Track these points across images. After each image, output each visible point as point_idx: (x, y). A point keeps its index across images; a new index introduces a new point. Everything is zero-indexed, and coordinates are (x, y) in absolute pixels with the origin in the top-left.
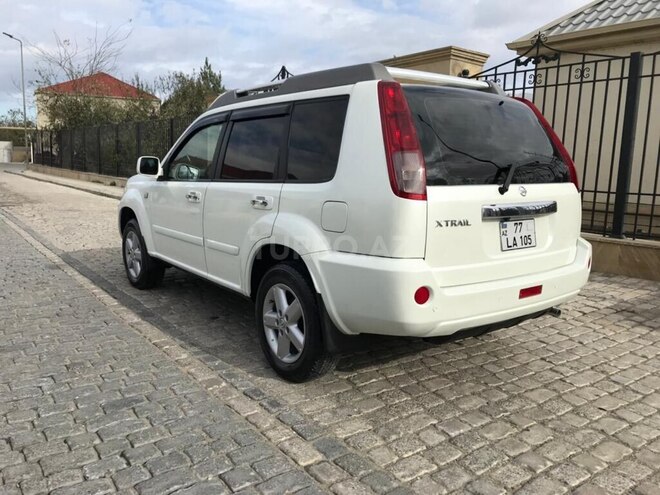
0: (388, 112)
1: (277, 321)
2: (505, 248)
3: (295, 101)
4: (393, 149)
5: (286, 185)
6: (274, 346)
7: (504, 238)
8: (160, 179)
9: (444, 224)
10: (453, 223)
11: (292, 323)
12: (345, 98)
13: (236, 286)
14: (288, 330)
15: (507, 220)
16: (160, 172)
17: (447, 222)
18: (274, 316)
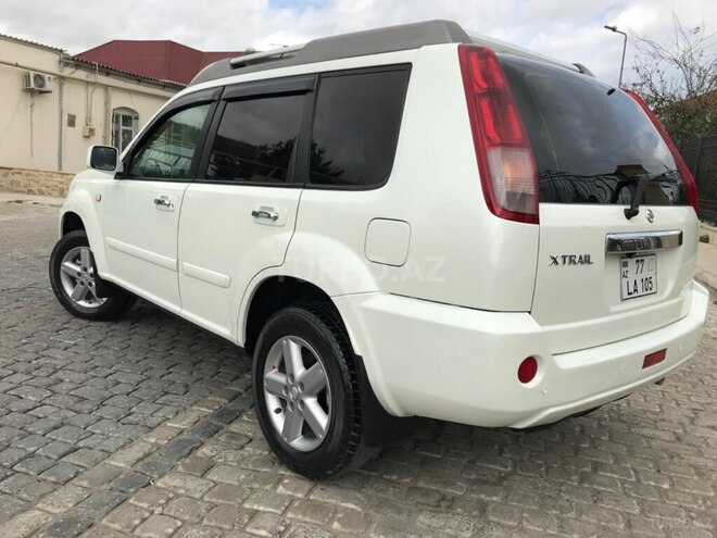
0: (476, 89)
1: (286, 387)
2: (626, 296)
3: (320, 73)
4: (486, 143)
5: (306, 191)
6: (279, 421)
7: (624, 280)
8: (119, 176)
9: (560, 260)
10: (572, 261)
11: (310, 394)
12: (406, 68)
13: (224, 331)
14: (303, 403)
15: (630, 256)
16: (119, 168)
17: (564, 257)
18: (282, 379)
